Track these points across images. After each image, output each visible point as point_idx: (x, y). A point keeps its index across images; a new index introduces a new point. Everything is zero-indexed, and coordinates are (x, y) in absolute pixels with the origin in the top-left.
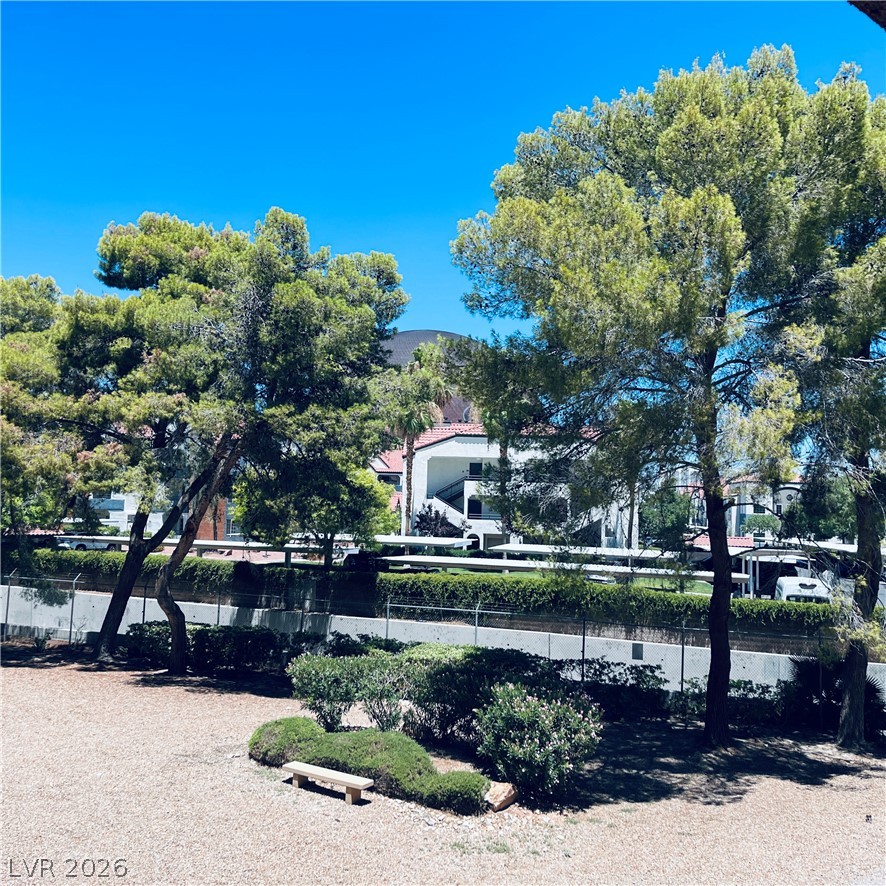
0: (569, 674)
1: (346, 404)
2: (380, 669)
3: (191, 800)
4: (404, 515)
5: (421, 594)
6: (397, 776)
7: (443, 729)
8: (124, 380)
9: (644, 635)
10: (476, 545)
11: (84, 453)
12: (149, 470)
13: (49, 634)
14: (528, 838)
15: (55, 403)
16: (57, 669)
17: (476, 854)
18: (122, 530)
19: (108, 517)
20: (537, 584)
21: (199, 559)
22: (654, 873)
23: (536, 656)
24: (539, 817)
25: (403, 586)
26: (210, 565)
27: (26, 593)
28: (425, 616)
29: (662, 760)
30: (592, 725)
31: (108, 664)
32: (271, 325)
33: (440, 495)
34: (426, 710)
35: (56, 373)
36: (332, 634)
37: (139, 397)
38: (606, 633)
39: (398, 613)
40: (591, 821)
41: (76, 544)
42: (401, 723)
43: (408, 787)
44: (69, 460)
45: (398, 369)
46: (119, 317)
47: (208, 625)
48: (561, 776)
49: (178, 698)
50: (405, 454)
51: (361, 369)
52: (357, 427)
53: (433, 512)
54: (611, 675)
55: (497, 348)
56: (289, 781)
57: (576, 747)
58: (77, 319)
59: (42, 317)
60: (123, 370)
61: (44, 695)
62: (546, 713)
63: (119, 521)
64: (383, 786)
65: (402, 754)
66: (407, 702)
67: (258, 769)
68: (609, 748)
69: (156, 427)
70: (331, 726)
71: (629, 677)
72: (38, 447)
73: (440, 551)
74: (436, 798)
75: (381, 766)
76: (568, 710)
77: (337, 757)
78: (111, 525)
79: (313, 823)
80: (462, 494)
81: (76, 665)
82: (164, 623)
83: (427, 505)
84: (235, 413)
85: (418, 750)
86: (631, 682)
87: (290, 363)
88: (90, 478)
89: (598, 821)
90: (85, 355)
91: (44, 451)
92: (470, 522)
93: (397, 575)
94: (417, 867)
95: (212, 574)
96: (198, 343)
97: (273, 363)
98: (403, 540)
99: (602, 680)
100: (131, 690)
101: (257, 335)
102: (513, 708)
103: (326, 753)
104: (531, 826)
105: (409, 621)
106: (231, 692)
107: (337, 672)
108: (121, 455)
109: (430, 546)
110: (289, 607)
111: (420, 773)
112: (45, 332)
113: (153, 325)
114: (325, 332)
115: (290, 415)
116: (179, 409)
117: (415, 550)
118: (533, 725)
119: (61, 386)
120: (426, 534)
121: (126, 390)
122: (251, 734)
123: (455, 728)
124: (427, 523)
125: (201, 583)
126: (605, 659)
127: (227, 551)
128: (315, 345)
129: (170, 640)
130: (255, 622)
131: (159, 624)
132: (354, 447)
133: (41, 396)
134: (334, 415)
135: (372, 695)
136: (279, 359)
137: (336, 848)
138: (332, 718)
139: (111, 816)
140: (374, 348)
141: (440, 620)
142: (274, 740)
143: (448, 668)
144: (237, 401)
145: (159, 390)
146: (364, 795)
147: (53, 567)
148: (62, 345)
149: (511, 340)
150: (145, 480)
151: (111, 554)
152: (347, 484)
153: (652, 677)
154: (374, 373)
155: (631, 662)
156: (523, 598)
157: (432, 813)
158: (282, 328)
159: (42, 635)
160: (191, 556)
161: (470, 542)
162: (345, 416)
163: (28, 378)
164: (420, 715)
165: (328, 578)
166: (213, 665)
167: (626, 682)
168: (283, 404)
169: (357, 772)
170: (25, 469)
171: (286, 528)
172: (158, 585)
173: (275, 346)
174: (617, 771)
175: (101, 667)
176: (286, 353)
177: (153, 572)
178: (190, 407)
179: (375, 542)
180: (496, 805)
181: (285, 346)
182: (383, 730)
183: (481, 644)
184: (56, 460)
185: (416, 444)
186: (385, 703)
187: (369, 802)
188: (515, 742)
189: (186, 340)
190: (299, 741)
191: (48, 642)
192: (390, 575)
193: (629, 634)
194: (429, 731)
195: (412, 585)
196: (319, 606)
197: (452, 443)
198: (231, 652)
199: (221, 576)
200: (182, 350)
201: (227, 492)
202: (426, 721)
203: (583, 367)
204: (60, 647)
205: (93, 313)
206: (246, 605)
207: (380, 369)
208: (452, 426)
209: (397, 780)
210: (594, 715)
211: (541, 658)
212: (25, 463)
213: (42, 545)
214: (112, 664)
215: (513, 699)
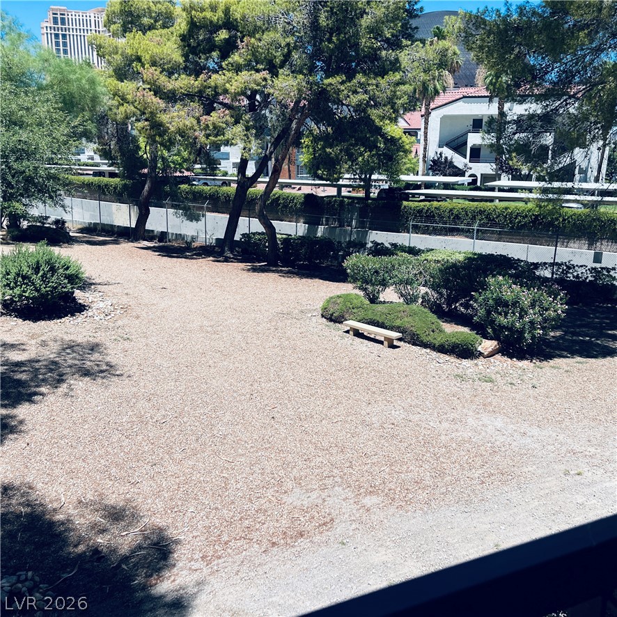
0: (542, 272)
1: (383, 73)
2: (406, 266)
3: (288, 339)
4: (421, 160)
5: (434, 216)
6: (418, 332)
7: (449, 305)
8: (226, 63)
9: (603, 247)
10: (475, 182)
11: (204, 117)
12: (247, 129)
13: (194, 239)
14: (507, 375)
15: (183, 82)
16: (201, 260)
17: (470, 382)
18: (229, 173)
19: (220, 164)
20: (521, 209)
21: (280, 192)
22: (598, 401)
23: (518, 260)
24: (515, 363)
25: (420, 211)
26: (289, 196)
27: (176, 213)
28: (436, 232)
29: (610, 332)
30: (559, 306)
31: (230, 258)
32: (327, 11)
33: (448, 145)
34: (438, 292)
35: (181, 60)
36: (372, 242)
37: (237, 75)
38: (572, 245)
39: (417, 229)
40: (553, 367)
41: (202, 181)
42: (420, 300)
43: (425, 339)
44: (195, 122)
45: (423, 42)
46: (220, 14)
47: (291, 235)
48: (533, 337)
49: (274, 280)
50: (423, 113)
51: (394, 44)
52: (391, 91)
53: (443, 158)
54: (575, 274)
55: (509, 16)
56: (347, 332)
57: (545, 320)
58: (191, 17)
59: (167, 18)
60: (224, 56)
61: (195, 275)
62: (526, 296)
63: (228, 167)
64: (408, 338)
65: (422, 320)
66: (424, 288)
67: (327, 324)
68: (569, 323)
69: (249, 98)
70: (373, 300)
71: (589, 275)
72: (175, 114)
73: (447, 186)
74: (444, 347)
75: (407, 325)
76: (542, 295)
77: (378, 319)
78: (222, 169)
79: (363, 357)
80: (465, 143)
81: (211, 258)
82: (262, 234)
83: (439, 153)
84: (304, 84)
85: (433, 317)
86: (590, 278)
87: (342, 42)
88: (209, 135)
89: (557, 368)
90: (199, 45)
91: (179, 117)
92: (471, 165)
93: (416, 204)
94: (431, 386)
95: (290, 202)
96: (276, 30)
97: (329, 43)
98: (420, 178)
99: (568, 277)
100: (246, 274)
101: (317, 21)
102: (501, 292)
103: (370, 316)
104: (509, 368)
105: (424, 236)
106: (307, 277)
107: (377, 266)
108: (228, 118)
109: (439, 183)
110: (341, 225)
111: (433, 331)
112: (171, 29)
113: (244, 17)
114: (367, 14)
115: (343, 83)
116: (264, 83)
117: (429, 185)
118: (515, 304)
119: (185, 69)
120: (437, 174)
121: (229, 70)
122: (322, 303)
123: (458, 304)
124: (438, 166)
125: (283, 208)
126: (572, 263)
127: (298, 187)
128: (361, 25)
129: (267, 244)
130: (319, 234)
131: (259, 234)
132: (389, 106)
133: (173, 77)
134: (374, 82)
135: (401, 282)
136: (334, 39)
137: (379, 372)
138: (374, 295)
139: (243, 345)
140: (405, 26)
141: (446, 235)
142: (337, 307)
143: (454, 265)
144: (305, 75)
145: (251, 70)
146: (395, 343)
147: (190, 196)
148: (183, 38)
149: (521, 9)
150: (245, 135)
151: (225, 188)
152: (383, 136)
153: (607, 276)
154: (404, 47)
155: (591, 264)
156: (509, 219)
157: (441, 356)
158: (336, 12)
159: (189, 239)
160: (276, 190)
161: (470, 180)
162: (383, 82)
163: (164, 64)
164: (433, 295)
165: (367, 205)
166: (294, 261)
167: (586, 279)
168: (338, 75)
169: (391, 328)
170: (169, 129)
171: (340, 168)
172: (257, 208)
173: (331, 29)
174: (574, 338)
175: (227, 260)
176: (339, 34)
177: (253, 201)
178: (273, 82)
179: (399, 181)
180: (486, 354)
181: (338, 29)
182: (407, 303)
183: (478, 251)
184: (187, 123)
185: (432, 106)
186: (409, 287)
187: (399, 347)
188: (501, 315)
189: (268, 28)
190: (353, 308)
191: (193, 244)
192: (411, 203)
193: (590, 246)
194: (439, 306)
195: (427, 211)
196: (361, 224)
197: (460, 103)
198: (306, 253)
199: (296, 203)
200: (265, 36)
201: (298, 144)
202: (437, 299)
203: (582, 29)
204: (201, 247)
205: (201, 12)
206: (313, 223)
207: (410, 43)
208: (460, 90)
209: (417, 335)
210: (561, 299)
211: (522, 261)
212: (168, 125)
213: (183, 183)
214: (233, 258)
215: (502, 286)
